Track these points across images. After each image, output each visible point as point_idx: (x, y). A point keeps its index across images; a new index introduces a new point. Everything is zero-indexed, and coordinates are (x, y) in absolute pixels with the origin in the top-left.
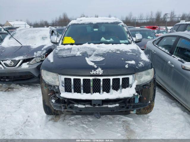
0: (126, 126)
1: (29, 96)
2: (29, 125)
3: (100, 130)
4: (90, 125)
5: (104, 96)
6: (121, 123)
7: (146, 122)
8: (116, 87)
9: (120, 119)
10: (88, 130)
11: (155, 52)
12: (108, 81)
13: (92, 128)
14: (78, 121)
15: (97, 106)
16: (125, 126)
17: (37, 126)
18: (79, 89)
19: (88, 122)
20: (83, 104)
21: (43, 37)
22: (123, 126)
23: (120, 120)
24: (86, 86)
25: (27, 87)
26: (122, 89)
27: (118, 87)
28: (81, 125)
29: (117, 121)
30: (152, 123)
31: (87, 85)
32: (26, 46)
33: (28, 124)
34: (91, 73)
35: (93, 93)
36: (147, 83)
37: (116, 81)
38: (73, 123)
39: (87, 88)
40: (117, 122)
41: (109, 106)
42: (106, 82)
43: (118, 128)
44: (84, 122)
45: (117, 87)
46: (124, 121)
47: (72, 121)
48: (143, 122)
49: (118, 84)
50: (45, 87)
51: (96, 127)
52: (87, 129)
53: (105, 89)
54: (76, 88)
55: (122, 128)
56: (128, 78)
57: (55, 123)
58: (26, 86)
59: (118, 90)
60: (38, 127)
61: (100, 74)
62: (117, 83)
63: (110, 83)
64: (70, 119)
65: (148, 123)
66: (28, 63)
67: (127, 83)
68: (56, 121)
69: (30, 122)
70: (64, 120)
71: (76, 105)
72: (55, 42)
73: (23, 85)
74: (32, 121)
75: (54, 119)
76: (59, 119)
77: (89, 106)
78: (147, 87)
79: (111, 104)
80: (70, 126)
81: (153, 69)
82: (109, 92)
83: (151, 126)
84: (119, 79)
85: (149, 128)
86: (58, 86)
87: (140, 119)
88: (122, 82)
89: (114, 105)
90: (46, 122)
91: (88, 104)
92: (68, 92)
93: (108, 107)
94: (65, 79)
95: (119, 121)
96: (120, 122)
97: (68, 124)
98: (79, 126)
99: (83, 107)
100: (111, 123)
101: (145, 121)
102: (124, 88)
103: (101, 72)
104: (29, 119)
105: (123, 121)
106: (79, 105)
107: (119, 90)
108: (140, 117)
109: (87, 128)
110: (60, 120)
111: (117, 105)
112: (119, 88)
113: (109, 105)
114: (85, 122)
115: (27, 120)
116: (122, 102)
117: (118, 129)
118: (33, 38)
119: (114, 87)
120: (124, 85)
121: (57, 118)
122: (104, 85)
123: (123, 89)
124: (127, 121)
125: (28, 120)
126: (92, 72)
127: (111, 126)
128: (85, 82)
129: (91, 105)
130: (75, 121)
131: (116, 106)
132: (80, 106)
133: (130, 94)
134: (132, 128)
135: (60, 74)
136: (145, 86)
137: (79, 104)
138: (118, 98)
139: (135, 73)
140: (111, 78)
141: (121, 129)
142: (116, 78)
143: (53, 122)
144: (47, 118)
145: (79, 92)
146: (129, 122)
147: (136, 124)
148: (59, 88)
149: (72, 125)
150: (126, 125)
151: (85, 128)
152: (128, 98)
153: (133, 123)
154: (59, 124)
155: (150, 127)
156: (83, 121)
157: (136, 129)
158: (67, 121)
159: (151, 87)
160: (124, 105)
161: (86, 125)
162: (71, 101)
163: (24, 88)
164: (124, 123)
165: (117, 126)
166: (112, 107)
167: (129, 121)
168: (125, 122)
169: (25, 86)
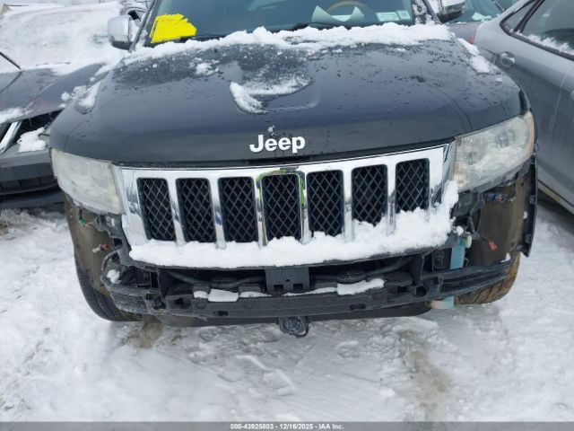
0: (414, 353)
1: (60, 252)
2: (45, 364)
3: (312, 374)
4: (274, 355)
5: (316, 248)
6: (392, 341)
7: (492, 333)
8: (369, 208)
9: (389, 326)
10: (267, 377)
11: (513, 60)
12: (334, 183)
13: (280, 368)
14: (230, 340)
15: (290, 294)
16: (408, 354)
17: (74, 367)
18: (204, 224)
19: (265, 342)
20: (230, 285)
21: (95, 36)
22: (400, 356)
23: (390, 330)
24: (235, 211)
25: (56, 217)
26: (398, 211)
27: (378, 207)
28: (239, 357)
29: (377, 333)
30: (517, 339)
31: (239, 204)
32: (37, 70)
33: (42, 362)
34: (252, 147)
35: (270, 238)
36: (504, 177)
37: (369, 179)
38: (208, 349)
39: (240, 218)
40: (377, 339)
41: (343, 290)
42: (324, 185)
43: (381, 362)
44: (253, 345)
45: (373, 208)
46: (406, 332)
47: (206, 340)
48: (479, 332)
49: (378, 193)
50: (81, 218)
51: (297, 362)
52: (263, 372)
53: (321, 220)
54: (191, 219)
55: (397, 361)
56: (423, 164)
57: (143, 351)
58: (53, 214)
59: (378, 220)
60: (78, 372)
61: (295, 151)
62: (373, 186)
63: (340, 190)
64: (200, 336)
65: (501, 340)
66: (41, 130)
67: (420, 186)
68: (144, 345)
69: (51, 351)
70: (175, 339)
71: (199, 294)
72: (125, 40)
73: (43, 213)
74: (57, 349)
75: (138, 337)
76: (157, 338)
77: (256, 295)
78: (499, 197)
79: (350, 278)
80: (196, 361)
81: (529, 115)
82: (340, 232)
83: (514, 352)
84: (383, 168)
85: (504, 361)
86: (118, 217)
87: (467, 320)
88: (398, 181)
89: (364, 282)
90: (111, 351)
91: (249, 286)
92: (159, 237)
93: (336, 293)
94: (143, 183)
95: (384, 335)
96: (387, 338)
97: (192, 355)
98: (229, 363)
99: (232, 297)
100: (354, 343)
101: (487, 330)
102: (406, 209)
103: (298, 143)
104: (47, 339)
105: (402, 334)
106: (214, 291)
107: (383, 219)
108: (466, 312)
109: (262, 366)
110: (161, 338)
111: (378, 283)
112: (384, 211)
113: (339, 285)
114: (256, 343)
115: (38, 344)
116: (400, 270)
117: (381, 369)
118: (61, 42)
119: (359, 209)
120: (406, 195)
121: (150, 333)
122: (316, 200)
123: (402, 211)
124: (417, 334)
125: (45, 346)
126: (257, 146)
127: (353, 356)
128: (228, 191)
129: (264, 288)
130: (218, 340)
131: (370, 290)
132: (218, 296)
133: (434, 235)
134: (436, 360)
135: (117, 164)
136: (491, 195)
137: (211, 287)
138: (378, 256)
139: (452, 139)
140: (347, 167)
141: (395, 369)
142: (368, 168)
143: (135, 347)
144: (113, 332)
145: (208, 237)
146: (424, 337)
147: (451, 345)
148: (120, 224)
149: (204, 360)
150: (414, 350)
151: (256, 368)
152: (424, 250)
153: (439, 342)
154: (155, 356)
155: (509, 355)
156: (245, 341)
157: (454, 367)
158: (185, 343)
159: (514, 195)
160: (406, 283)
161: (259, 354)
162: (178, 276)
163: (45, 222)
164: (403, 340)
165: (377, 356)
166: (357, 294)
167: (421, 333)
168: (407, 337)
169: (49, 215)
